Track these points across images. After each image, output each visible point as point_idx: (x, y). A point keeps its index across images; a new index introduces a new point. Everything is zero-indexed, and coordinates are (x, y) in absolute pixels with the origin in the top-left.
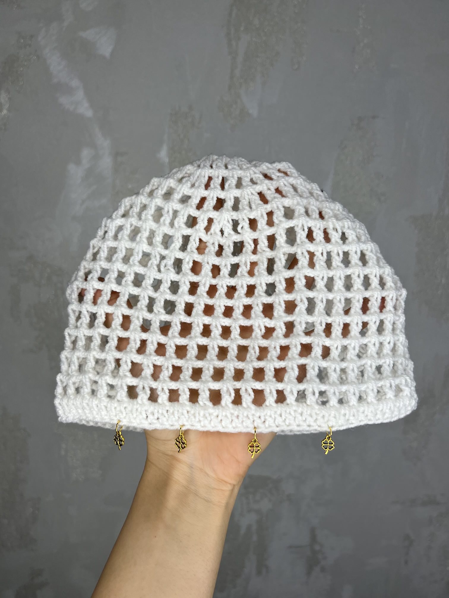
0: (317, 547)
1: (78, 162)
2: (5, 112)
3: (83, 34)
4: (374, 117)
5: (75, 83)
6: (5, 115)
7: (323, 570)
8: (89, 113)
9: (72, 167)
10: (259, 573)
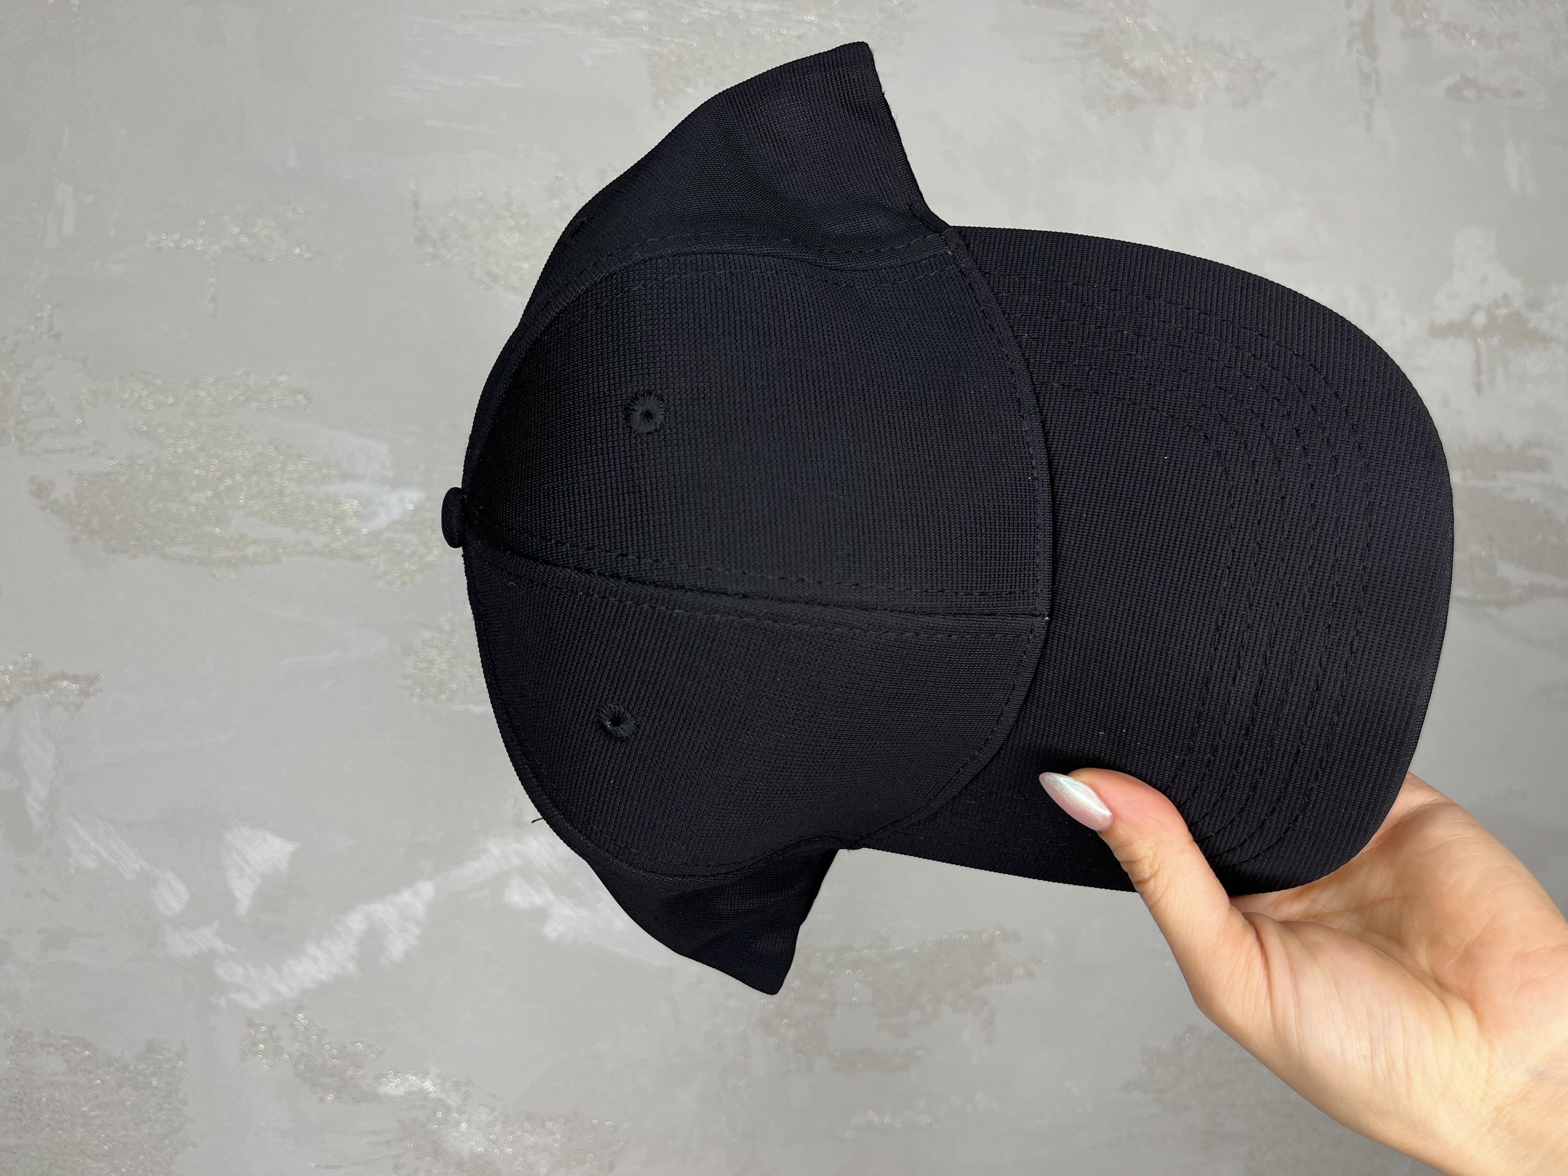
0: (1480, 319)
1: (541, 914)
2: (428, 1085)
3: (244, 904)
4: (417, 205)
5: (356, 922)
6: (435, 1086)
7: (1535, 305)
8: (427, 888)
9: (552, 930)
10: (1541, 465)
